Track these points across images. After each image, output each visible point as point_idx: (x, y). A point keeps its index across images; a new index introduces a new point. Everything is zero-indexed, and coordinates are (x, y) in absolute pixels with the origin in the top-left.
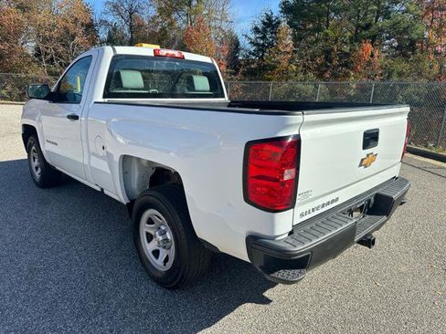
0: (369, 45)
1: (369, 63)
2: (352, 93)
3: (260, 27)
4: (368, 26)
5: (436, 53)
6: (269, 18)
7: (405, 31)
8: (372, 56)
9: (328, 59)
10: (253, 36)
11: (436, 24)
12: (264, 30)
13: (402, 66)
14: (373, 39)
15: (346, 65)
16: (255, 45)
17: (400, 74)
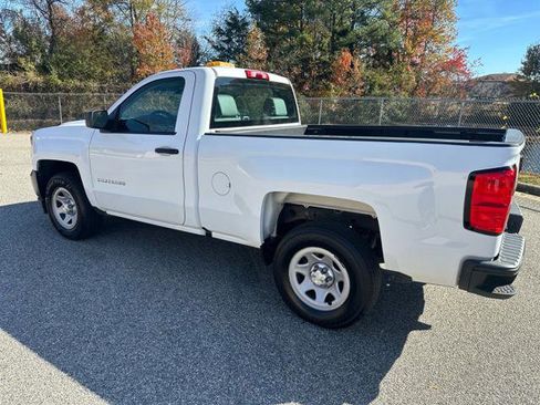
0: (348, 54)
1: (349, 75)
2: (333, 108)
3: (224, 27)
4: (344, 33)
5: (413, 64)
6: (234, 18)
7: (383, 39)
8: (352, 66)
9: (306, 69)
10: (214, 39)
11: (411, 32)
12: (229, 31)
13: (383, 78)
14: (351, 47)
15: (326, 76)
16: (218, 50)
17: (381, 87)
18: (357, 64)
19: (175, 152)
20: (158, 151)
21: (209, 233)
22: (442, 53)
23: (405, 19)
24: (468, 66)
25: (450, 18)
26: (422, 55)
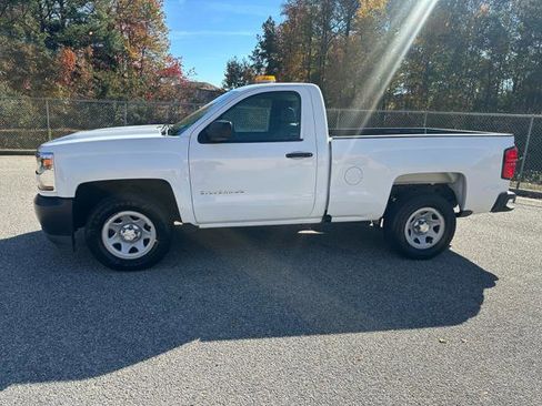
8: (77, 66)
18: (82, 64)
19: (308, 155)
20: (289, 156)
21: (328, 218)
22: (159, 60)
23: (120, 22)
24: (185, 74)
25: (162, 27)
26: (142, 60)
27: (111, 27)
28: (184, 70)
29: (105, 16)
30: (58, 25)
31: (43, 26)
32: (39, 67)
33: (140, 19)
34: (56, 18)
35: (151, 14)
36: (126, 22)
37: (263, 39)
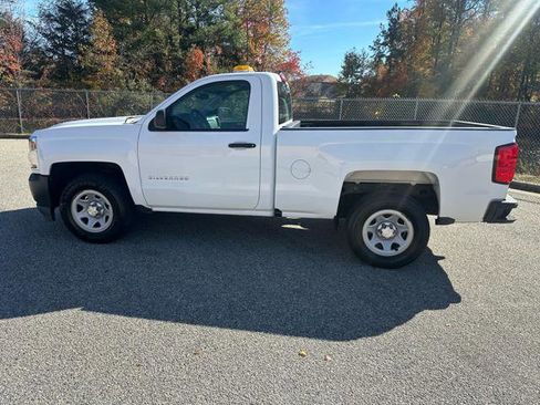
0: (200, 52)
4: (192, 30)
8: (205, 63)
18: (209, 61)
19: (252, 146)
20: (231, 146)
21: (278, 212)
22: (279, 56)
23: (246, 21)
24: (302, 68)
25: (283, 24)
26: (263, 56)
27: (236, 26)
28: (302, 64)
29: (232, 16)
30: (193, 28)
31: (181, 29)
32: (174, 66)
33: (264, 18)
34: (192, 21)
35: (274, 11)
36: (251, 20)
37: (387, 28)
